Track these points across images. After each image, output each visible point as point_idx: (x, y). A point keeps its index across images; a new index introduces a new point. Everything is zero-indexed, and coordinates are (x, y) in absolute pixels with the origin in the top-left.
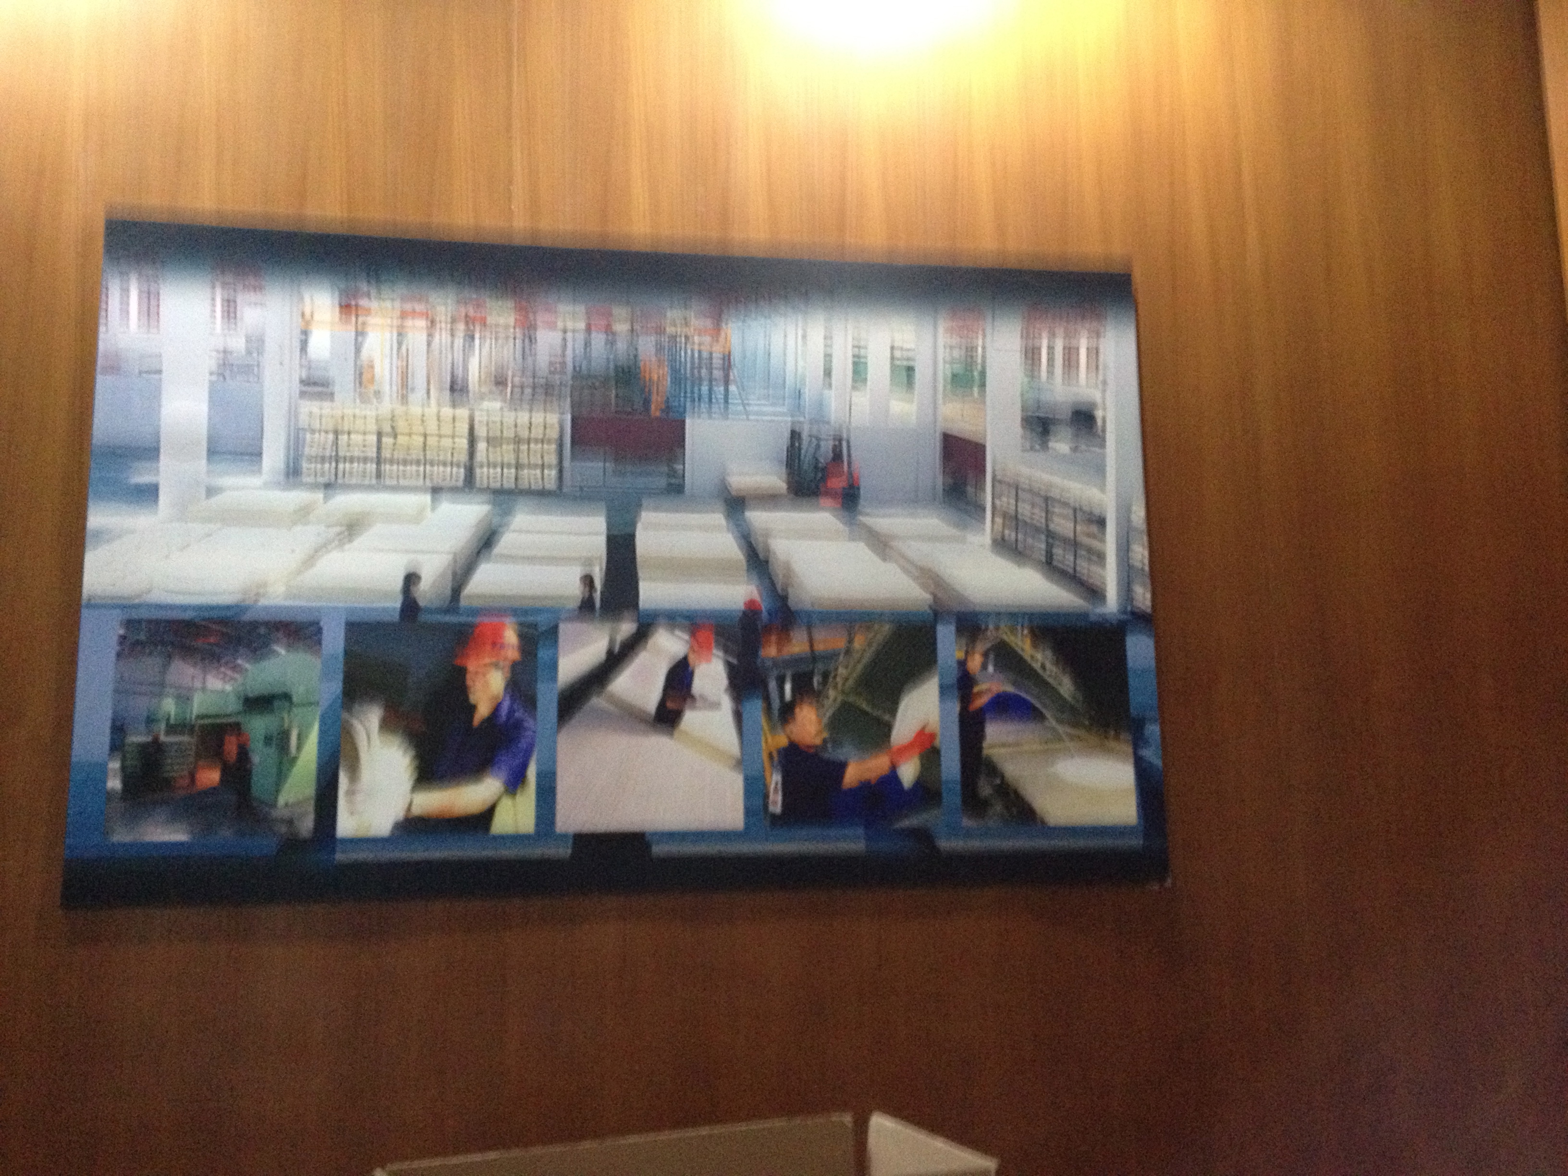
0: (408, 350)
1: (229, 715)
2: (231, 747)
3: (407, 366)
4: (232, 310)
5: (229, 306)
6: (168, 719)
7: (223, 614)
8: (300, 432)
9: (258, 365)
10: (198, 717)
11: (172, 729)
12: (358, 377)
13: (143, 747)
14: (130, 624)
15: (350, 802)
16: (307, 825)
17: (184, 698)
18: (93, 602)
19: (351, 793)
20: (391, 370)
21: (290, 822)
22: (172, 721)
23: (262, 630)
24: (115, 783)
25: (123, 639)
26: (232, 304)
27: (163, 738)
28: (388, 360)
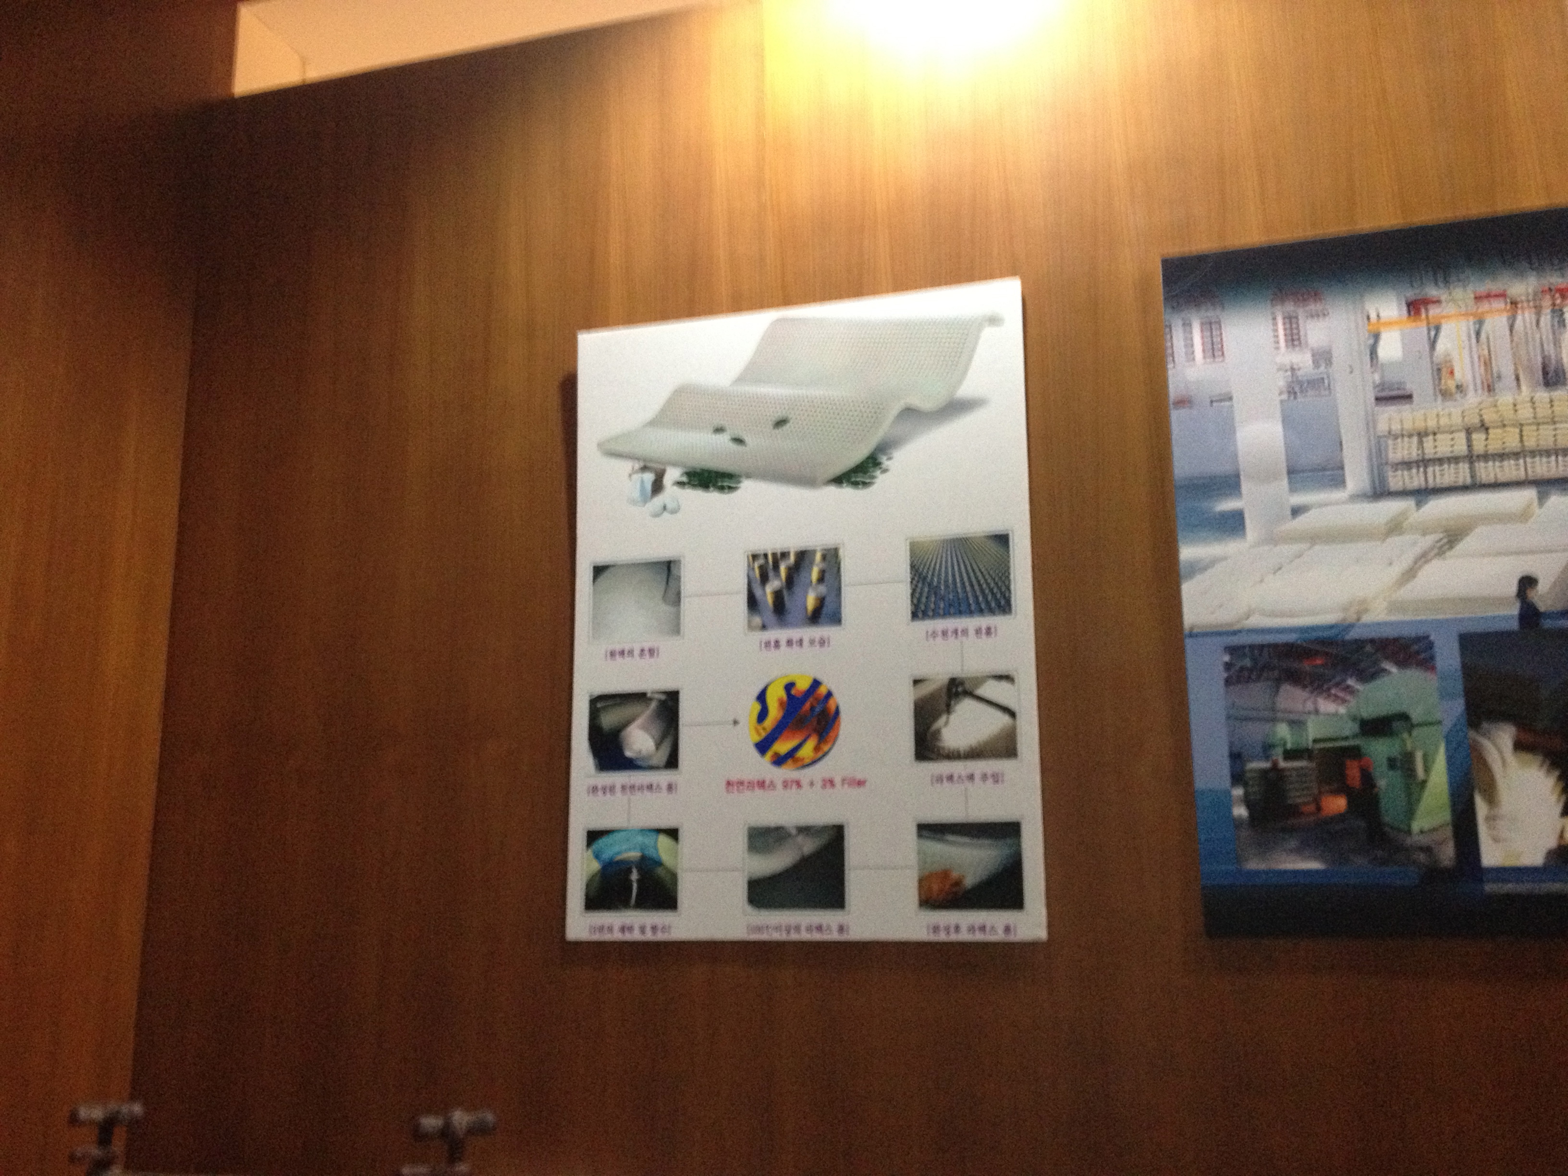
0: (1488, 338)
1: (1346, 738)
2: (1353, 772)
3: (1490, 355)
4: (1294, 326)
5: (1291, 323)
6: (1285, 744)
7: (1326, 634)
8: (1382, 440)
9: (1328, 377)
10: (1315, 741)
11: (1290, 755)
12: (1435, 373)
13: (1264, 773)
14: (1233, 650)
15: (1492, 828)
16: (1447, 853)
17: (1297, 724)
18: (1195, 631)
19: (1491, 819)
20: (1472, 362)
21: (1428, 850)
22: (1289, 746)
23: (1369, 648)
24: (1240, 811)
25: (1228, 666)
26: (1294, 320)
27: (1282, 764)
28: (1466, 352)
